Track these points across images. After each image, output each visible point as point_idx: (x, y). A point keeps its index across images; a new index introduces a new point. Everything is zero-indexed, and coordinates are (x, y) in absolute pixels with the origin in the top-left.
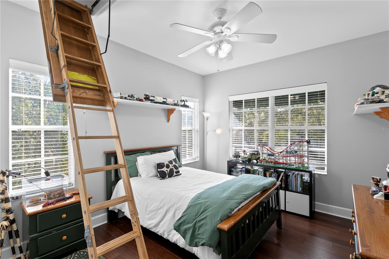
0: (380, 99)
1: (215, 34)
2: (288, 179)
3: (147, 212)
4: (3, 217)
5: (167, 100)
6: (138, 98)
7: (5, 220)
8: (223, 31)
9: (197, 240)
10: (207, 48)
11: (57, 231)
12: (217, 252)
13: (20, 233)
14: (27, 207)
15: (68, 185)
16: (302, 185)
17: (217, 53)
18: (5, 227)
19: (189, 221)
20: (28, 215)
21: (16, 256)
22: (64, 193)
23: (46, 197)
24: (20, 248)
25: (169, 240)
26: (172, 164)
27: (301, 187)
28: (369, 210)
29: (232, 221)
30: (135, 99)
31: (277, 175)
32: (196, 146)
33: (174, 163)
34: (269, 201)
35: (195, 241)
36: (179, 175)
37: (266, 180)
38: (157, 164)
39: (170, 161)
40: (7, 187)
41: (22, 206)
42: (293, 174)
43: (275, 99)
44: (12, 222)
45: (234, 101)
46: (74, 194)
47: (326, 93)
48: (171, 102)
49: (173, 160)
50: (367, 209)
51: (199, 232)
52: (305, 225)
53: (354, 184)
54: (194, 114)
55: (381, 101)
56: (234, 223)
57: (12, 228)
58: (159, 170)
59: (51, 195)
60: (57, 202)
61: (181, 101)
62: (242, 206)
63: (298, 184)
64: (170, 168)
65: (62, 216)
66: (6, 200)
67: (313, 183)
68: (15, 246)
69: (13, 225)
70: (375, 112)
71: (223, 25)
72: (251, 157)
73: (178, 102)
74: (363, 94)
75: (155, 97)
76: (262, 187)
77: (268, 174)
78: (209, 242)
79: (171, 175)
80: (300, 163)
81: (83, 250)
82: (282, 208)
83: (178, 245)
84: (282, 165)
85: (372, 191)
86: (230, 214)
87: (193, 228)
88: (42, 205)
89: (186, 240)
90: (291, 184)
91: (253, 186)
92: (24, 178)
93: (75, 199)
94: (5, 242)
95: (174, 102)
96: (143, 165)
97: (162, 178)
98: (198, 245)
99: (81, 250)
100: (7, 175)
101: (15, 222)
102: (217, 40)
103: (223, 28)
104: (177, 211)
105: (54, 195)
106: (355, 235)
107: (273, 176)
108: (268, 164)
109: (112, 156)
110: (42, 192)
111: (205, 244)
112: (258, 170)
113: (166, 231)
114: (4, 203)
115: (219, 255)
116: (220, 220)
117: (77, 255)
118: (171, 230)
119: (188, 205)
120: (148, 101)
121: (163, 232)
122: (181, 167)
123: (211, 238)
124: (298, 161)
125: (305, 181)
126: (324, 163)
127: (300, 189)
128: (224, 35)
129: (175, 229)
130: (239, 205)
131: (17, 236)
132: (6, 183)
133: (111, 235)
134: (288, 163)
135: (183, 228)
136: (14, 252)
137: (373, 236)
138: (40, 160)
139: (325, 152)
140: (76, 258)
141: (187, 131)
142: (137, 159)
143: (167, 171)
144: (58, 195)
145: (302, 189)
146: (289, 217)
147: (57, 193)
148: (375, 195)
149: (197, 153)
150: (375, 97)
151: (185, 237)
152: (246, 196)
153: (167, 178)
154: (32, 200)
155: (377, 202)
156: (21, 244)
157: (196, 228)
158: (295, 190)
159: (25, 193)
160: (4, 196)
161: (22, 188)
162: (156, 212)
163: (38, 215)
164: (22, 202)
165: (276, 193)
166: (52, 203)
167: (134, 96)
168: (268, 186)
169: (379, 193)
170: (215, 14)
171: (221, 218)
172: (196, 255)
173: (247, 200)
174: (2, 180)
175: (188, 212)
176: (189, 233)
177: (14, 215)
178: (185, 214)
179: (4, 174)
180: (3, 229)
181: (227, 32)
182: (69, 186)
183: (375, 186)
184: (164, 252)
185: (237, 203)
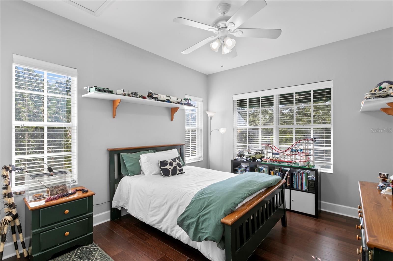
0: (387, 94)
1: (219, 29)
2: (294, 178)
3: (150, 209)
4: (6, 212)
5: (170, 98)
6: (142, 95)
7: (8, 215)
8: (227, 26)
9: (200, 235)
10: (211, 44)
11: (59, 227)
12: (220, 247)
13: (23, 229)
14: (30, 202)
15: (71, 181)
16: (307, 184)
17: (220, 48)
18: (7, 221)
19: (193, 216)
20: (31, 210)
21: (19, 251)
22: (67, 189)
23: (49, 193)
24: (23, 243)
25: (172, 236)
26: (175, 162)
27: (306, 185)
28: (376, 204)
29: (236, 216)
30: (138, 96)
31: (282, 174)
32: (200, 146)
33: (177, 161)
34: (273, 199)
35: (199, 236)
36: (182, 173)
37: (271, 177)
38: (161, 162)
39: (174, 159)
40: (10, 182)
41: (25, 201)
42: (299, 172)
43: (280, 97)
44: (15, 217)
45: (238, 100)
46: (77, 191)
47: (332, 90)
48: (175, 100)
49: (176, 159)
50: (374, 203)
51: (203, 227)
52: (311, 224)
53: (360, 180)
54: (197, 113)
55: (388, 96)
56: (238, 217)
57: (15, 223)
58: (162, 168)
59: (54, 191)
60: (60, 198)
61: (184, 99)
62: (247, 201)
63: (303, 182)
64: (173, 166)
65: (65, 212)
66: (9, 195)
67: (318, 181)
68: (18, 242)
69: (16, 220)
70: (382, 109)
71: (227, 20)
72: (256, 156)
73: (181, 100)
74: (370, 91)
75: (158, 95)
76: (266, 183)
77: (272, 172)
78: (212, 237)
79: (174, 173)
80: (305, 162)
81: (86, 247)
82: (287, 207)
83: (182, 241)
84: (287, 164)
85: (379, 187)
86: (234, 208)
87: (197, 223)
88: (45, 200)
89: (189, 235)
90: (296, 183)
91: (258, 182)
92: (27, 174)
93: (78, 195)
94: (7, 236)
95: (177, 101)
96: (146, 162)
97: (165, 175)
98: (202, 240)
99: (84, 247)
100: (10, 170)
101: (18, 217)
102: (221, 36)
103: (227, 23)
104: (181, 207)
105: (57, 191)
106: (362, 229)
107: (278, 175)
108: (273, 163)
109: (115, 154)
110: (45, 188)
111: (209, 239)
112: (263, 170)
113: (169, 227)
114: (7, 198)
115: (223, 250)
116: (224, 215)
117: (79, 251)
118: (174, 227)
119: (191, 200)
120: (151, 99)
121: (166, 228)
122: (185, 166)
123: (214, 232)
124: (303, 160)
125: (311, 179)
126: (330, 161)
127: (305, 188)
128: (228, 30)
129: (178, 224)
130: (243, 200)
131: (20, 231)
132: (9, 178)
133: (114, 232)
134: (293, 161)
135: (187, 223)
136: (17, 248)
137: (380, 227)
138: (43, 156)
139: (330, 150)
140: (78, 254)
141: (191, 130)
142: (140, 156)
143: (170, 169)
144: (61, 191)
145: (307, 187)
146: (294, 216)
147: (60, 189)
148: (382, 191)
149: (201, 152)
150: (382, 92)
151: (189, 232)
152: (251, 192)
153: (170, 176)
154: (35, 195)
155: (385, 198)
156: (24, 240)
157: (200, 223)
158: (300, 189)
159: (28, 189)
160: (6, 191)
161: (25, 184)
162: (160, 208)
163: (41, 210)
164: (25, 198)
165: (281, 191)
166: (55, 199)
167: (137, 93)
168: (272, 183)
169: (387, 188)
170: (219, 9)
171: (225, 212)
172: (199, 251)
173: (251, 195)
174: (5, 175)
175: (191, 207)
176: (193, 228)
177: (17, 211)
178: (188, 209)
179: (7, 168)
180: (6, 224)
181: (231, 27)
182: (71, 183)
183: (382, 182)
184: (167, 249)
185: (241, 198)
